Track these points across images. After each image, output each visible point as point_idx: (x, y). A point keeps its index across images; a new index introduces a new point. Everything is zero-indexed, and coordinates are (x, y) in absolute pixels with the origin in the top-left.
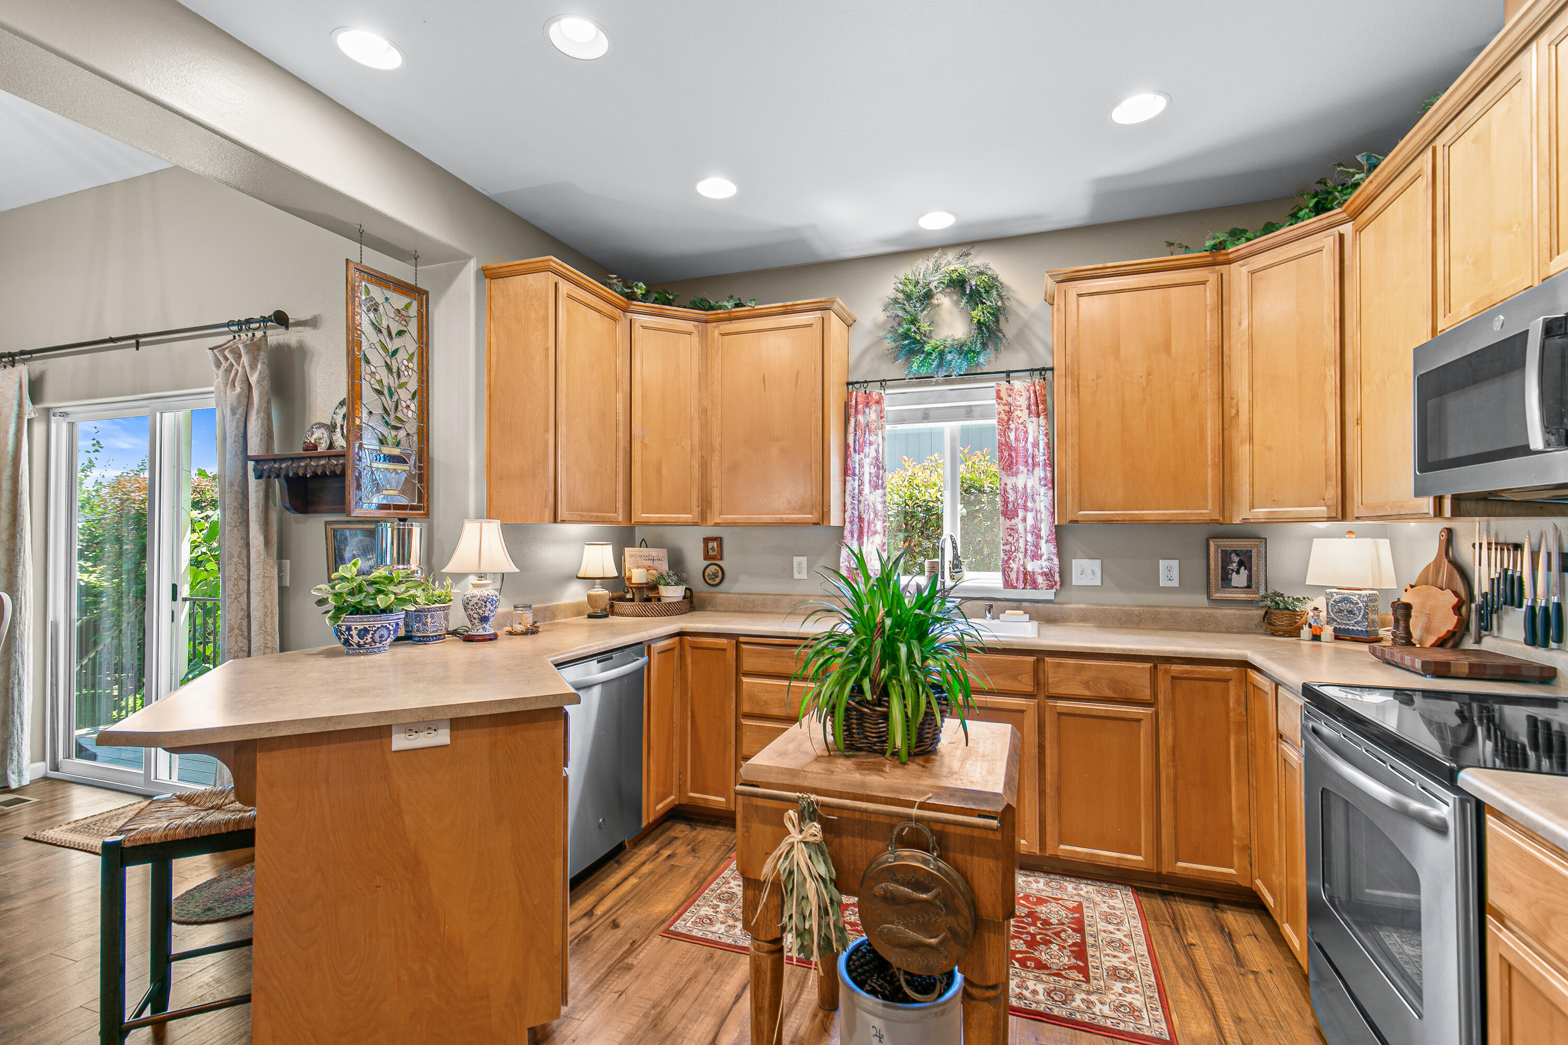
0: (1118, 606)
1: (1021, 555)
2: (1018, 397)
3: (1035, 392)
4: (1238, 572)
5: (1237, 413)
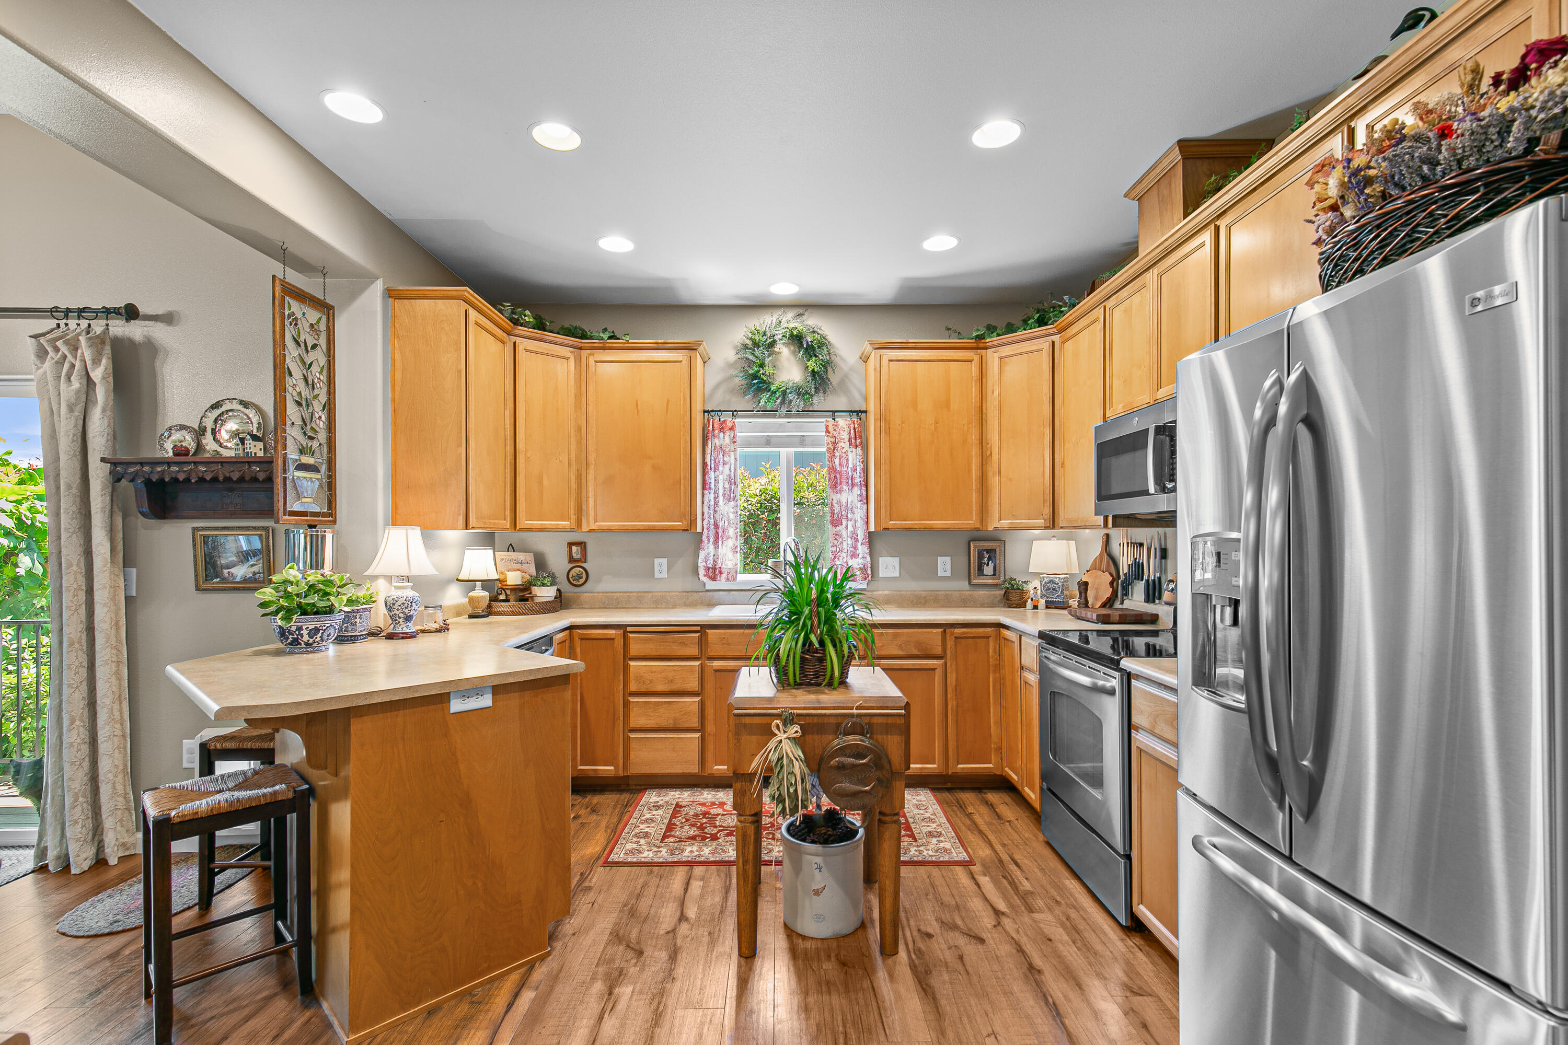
0: (911, 591)
1: (844, 555)
2: (842, 432)
3: (854, 429)
4: (988, 565)
5: (991, 454)
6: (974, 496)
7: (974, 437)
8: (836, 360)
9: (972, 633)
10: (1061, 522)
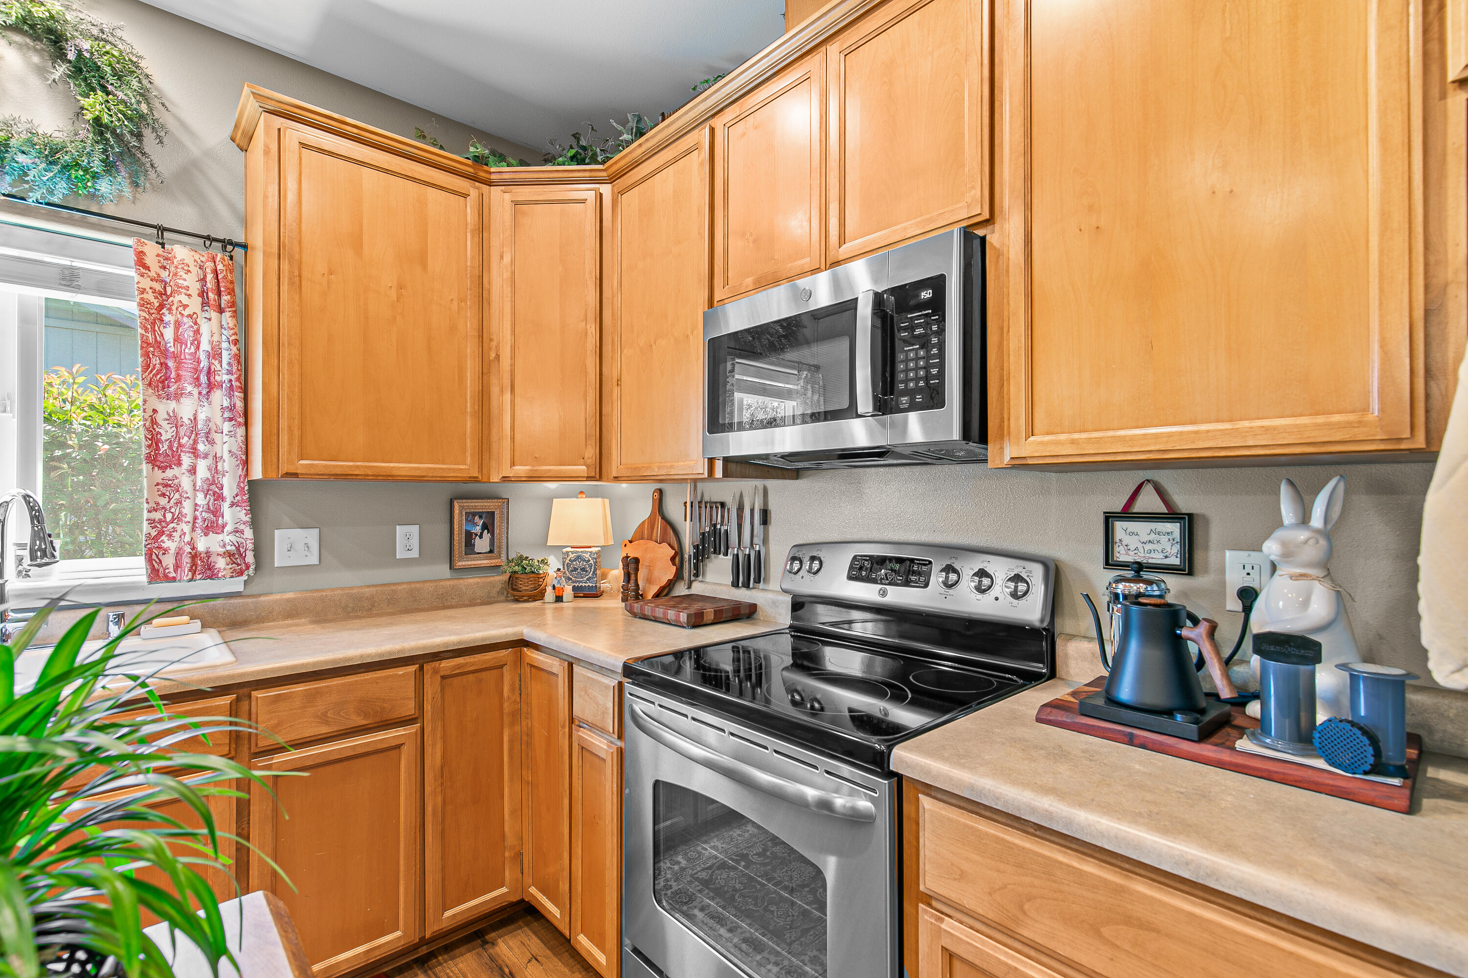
0: (342, 589)
1: (187, 528)
2: (182, 273)
3: (215, 272)
4: (481, 537)
5: (498, 357)
6: (469, 424)
7: (468, 324)
8: (166, 116)
9: (473, 664)
10: (614, 467)
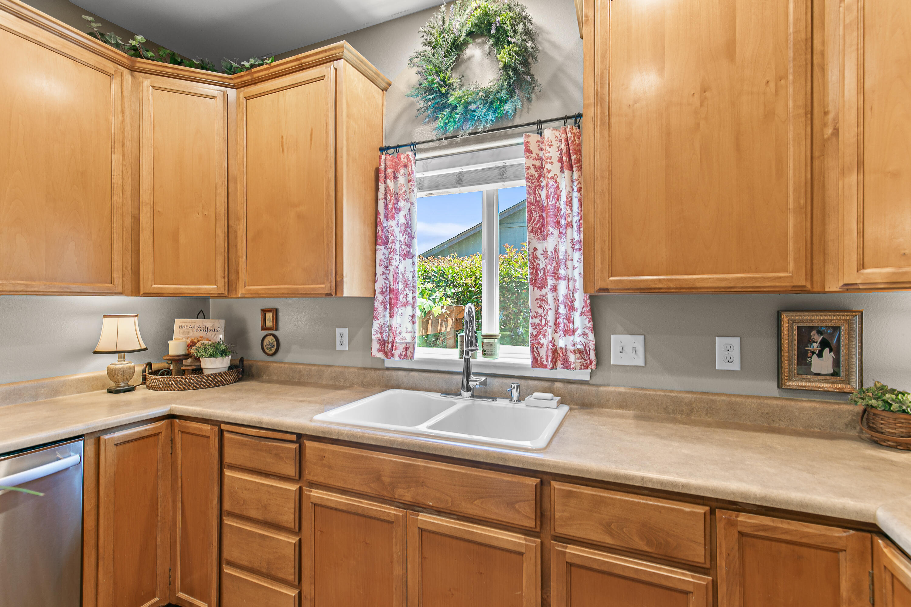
0: (664, 391)
1: (550, 331)
2: (548, 148)
4: (820, 355)
6: (792, 223)
8: (544, 46)
